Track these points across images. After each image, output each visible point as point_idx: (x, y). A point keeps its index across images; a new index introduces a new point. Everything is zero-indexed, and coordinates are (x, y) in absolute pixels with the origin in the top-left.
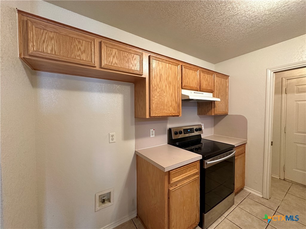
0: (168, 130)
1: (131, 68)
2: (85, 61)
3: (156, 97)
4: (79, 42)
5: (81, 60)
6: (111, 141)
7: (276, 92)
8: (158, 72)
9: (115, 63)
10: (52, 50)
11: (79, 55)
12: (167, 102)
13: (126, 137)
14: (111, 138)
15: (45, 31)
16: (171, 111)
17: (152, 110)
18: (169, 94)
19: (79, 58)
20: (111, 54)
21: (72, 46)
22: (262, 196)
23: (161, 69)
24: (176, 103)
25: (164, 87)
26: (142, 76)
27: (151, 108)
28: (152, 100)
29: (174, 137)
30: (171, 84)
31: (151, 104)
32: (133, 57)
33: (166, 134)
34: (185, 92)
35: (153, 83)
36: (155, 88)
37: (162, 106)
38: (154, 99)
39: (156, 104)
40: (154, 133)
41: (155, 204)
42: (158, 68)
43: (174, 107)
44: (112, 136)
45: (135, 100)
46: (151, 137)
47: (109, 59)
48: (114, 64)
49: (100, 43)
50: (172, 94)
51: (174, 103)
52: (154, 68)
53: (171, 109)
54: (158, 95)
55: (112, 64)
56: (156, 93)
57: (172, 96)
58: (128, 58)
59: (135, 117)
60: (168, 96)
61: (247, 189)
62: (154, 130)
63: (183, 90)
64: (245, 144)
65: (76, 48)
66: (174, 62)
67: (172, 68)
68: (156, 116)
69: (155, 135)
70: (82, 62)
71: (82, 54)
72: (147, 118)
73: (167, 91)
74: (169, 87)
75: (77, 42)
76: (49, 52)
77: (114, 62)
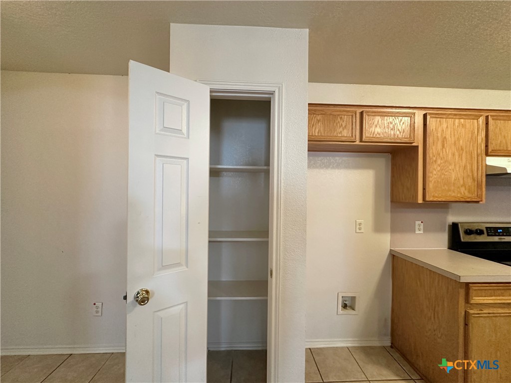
0: (449, 225)
1: (398, 137)
2: (346, 137)
3: (435, 172)
4: (341, 118)
5: (342, 137)
6: (358, 231)
8: (439, 135)
9: (378, 133)
10: (318, 133)
11: (341, 132)
12: (455, 180)
13: (378, 228)
14: (358, 227)
15: (315, 115)
16: (463, 193)
17: (428, 191)
18: (460, 167)
19: (340, 135)
20: (373, 123)
21: (335, 124)
23: (445, 131)
24: (474, 180)
25: (450, 156)
26: (413, 144)
27: (427, 190)
28: (429, 177)
29: (464, 238)
30: (463, 150)
31: (427, 182)
32: (401, 120)
33: (445, 231)
35: (431, 151)
36: (434, 159)
37: (445, 186)
38: (431, 175)
39: (435, 182)
40: (422, 227)
41: (434, 331)
42: (440, 130)
43: (469, 186)
44: (360, 224)
45: (393, 176)
46: (416, 233)
47: (371, 130)
48: (376, 135)
49: (362, 113)
50: (465, 167)
51: (469, 182)
52: (433, 130)
53: (463, 190)
54: (439, 168)
55: (373, 135)
56: (435, 167)
57: (465, 169)
58: (394, 123)
59: (392, 201)
60: (458, 169)
62: (422, 222)
63: (488, 158)
65: (338, 125)
66: (471, 115)
67: (465, 125)
68: (435, 200)
69: (424, 231)
70: (343, 139)
71: (343, 130)
72: (419, 202)
73: (455, 162)
74: (460, 156)
75: (339, 118)
76: (317, 135)
77: (376, 133)
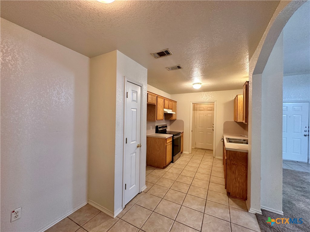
7: (193, 110)
12: (160, 114)
16: (161, 118)
20: (150, 97)
22: (189, 153)
25: (160, 108)
26: (154, 104)
27: (157, 117)
29: (159, 129)
30: (162, 107)
31: (157, 115)
32: (154, 97)
33: (155, 128)
34: (165, 110)
36: (158, 109)
37: (159, 116)
43: (162, 116)
61: (184, 152)
62: (152, 126)
63: (164, 109)
64: (183, 132)
66: (162, 98)
69: (152, 129)
77: (150, 100)
